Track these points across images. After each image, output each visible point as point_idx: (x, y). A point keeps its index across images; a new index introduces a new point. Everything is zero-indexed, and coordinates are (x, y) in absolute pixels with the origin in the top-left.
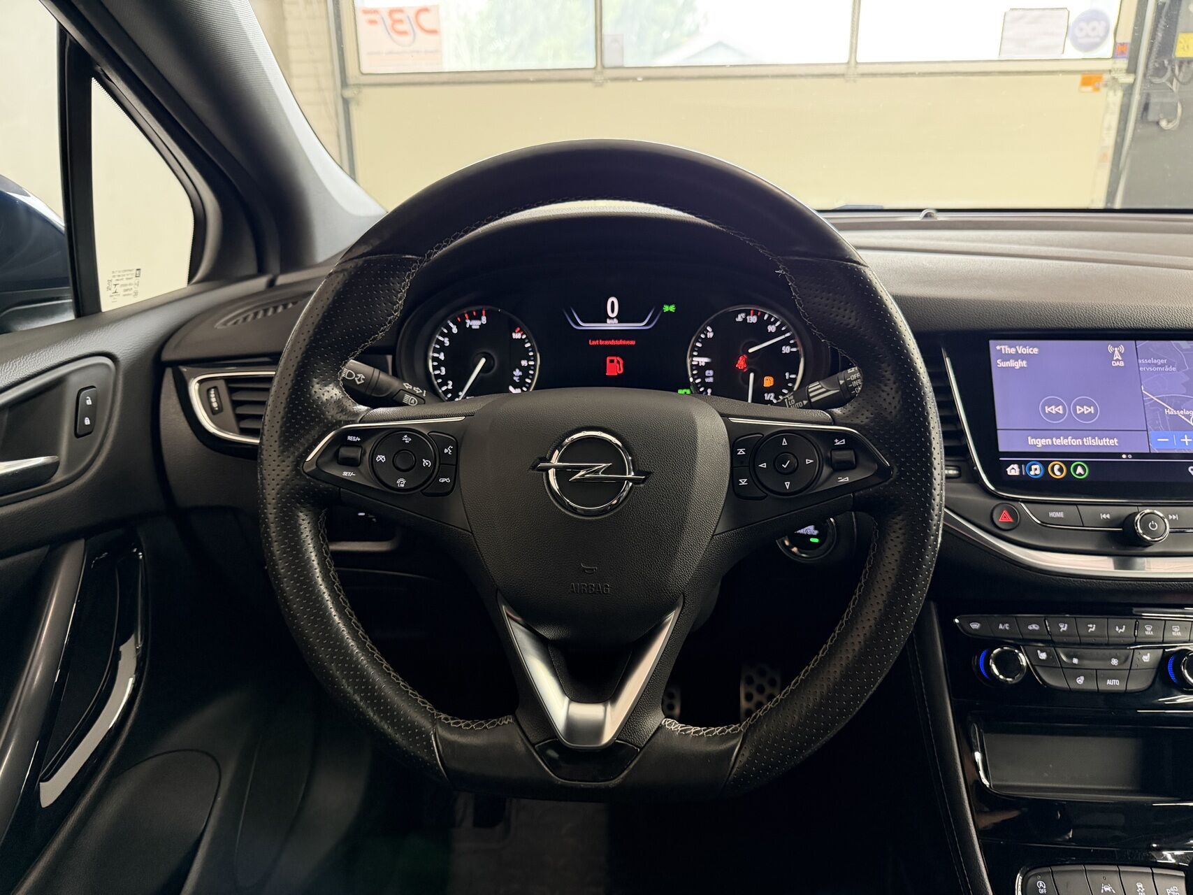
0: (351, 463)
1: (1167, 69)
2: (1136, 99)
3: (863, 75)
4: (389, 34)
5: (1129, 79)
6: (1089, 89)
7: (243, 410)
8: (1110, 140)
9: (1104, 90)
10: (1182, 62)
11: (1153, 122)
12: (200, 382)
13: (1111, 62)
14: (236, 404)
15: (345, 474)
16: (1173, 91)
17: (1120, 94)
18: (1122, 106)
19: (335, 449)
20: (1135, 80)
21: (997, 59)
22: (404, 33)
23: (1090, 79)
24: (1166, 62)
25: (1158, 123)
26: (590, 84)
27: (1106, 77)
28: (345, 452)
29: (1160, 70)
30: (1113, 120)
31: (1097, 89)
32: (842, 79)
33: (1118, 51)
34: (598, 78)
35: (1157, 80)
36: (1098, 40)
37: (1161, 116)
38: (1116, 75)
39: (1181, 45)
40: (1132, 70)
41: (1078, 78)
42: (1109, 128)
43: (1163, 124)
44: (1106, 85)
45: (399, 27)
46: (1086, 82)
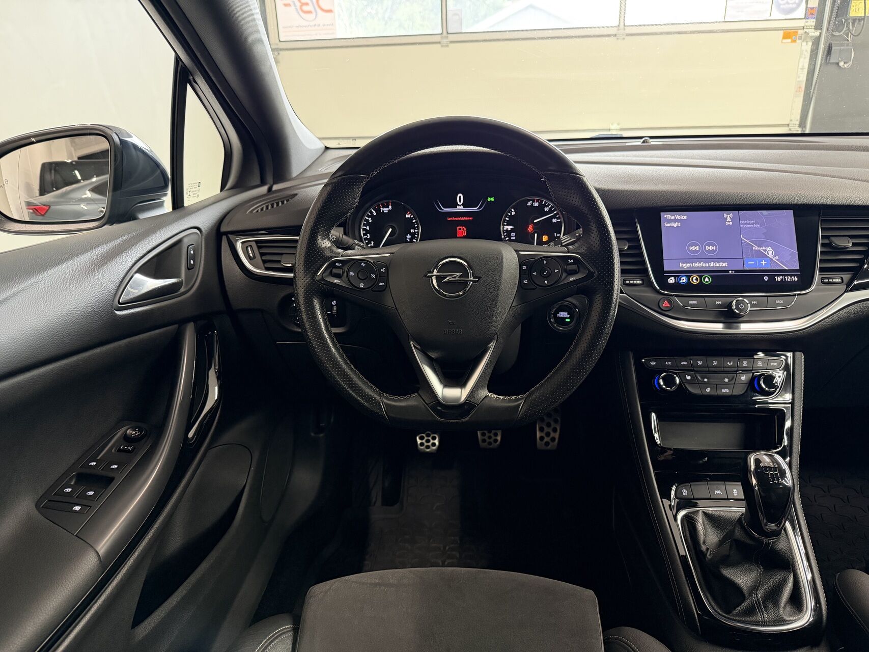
0: (338, 276)
1: (844, 25)
2: (822, 46)
3: (628, 35)
4: (298, 12)
5: (817, 33)
6: (789, 40)
7: (265, 258)
8: (803, 77)
9: (798, 41)
10: (854, 20)
11: (833, 63)
12: (243, 243)
13: (804, 20)
14: (262, 254)
15: (336, 281)
16: (848, 40)
17: (810, 44)
18: (812, 51)
19: (329, 271)
20: (820, 33)
21: (724, 21)
22: (310, 12)
23: (789, 34)
24: (843, 20)
25: (838, 64)
26: (439, 46)
27: (800, 32)
28: (334, 271)
29: (839, 27)
30: (805, 63)
31: (794, 41)
32: (615, 38)
33: (809, 13)
34: (444, 41)
35: (837, 34)
36: (794, 6)
37: (840, 59)
38: (807, 31)
39: (854, 8)
40: (818, 26)
41: (781, 33)
42: (802, 69)
43: (841, 64)
44: (800, 38)
45: (305, 8)
46: (785, 37)
